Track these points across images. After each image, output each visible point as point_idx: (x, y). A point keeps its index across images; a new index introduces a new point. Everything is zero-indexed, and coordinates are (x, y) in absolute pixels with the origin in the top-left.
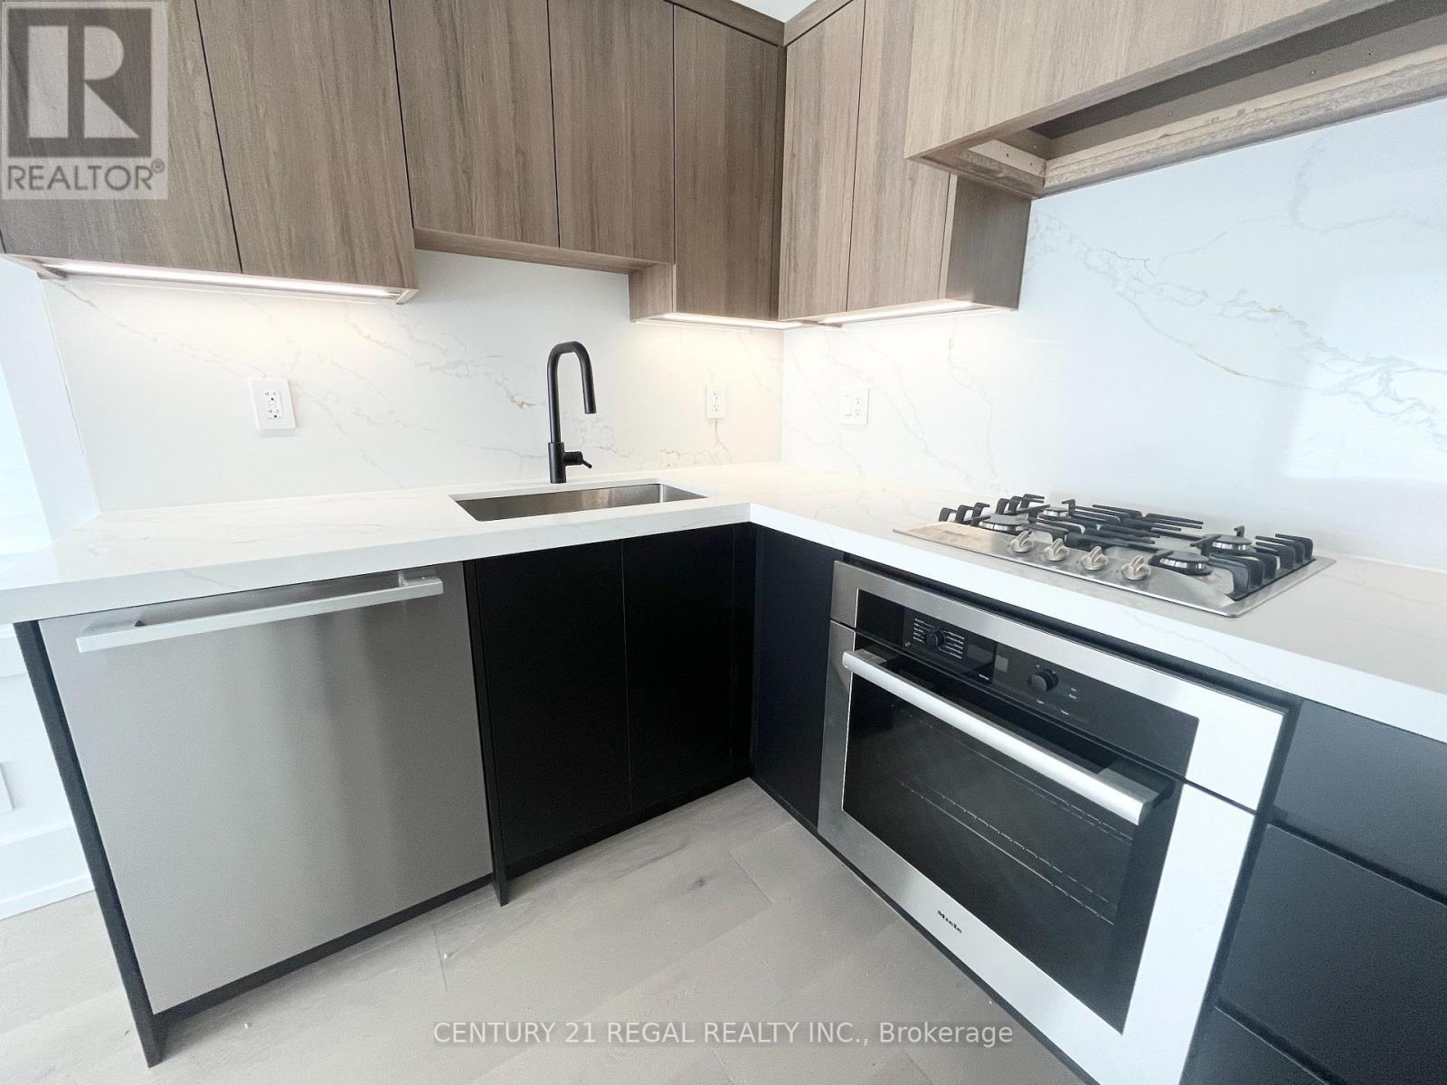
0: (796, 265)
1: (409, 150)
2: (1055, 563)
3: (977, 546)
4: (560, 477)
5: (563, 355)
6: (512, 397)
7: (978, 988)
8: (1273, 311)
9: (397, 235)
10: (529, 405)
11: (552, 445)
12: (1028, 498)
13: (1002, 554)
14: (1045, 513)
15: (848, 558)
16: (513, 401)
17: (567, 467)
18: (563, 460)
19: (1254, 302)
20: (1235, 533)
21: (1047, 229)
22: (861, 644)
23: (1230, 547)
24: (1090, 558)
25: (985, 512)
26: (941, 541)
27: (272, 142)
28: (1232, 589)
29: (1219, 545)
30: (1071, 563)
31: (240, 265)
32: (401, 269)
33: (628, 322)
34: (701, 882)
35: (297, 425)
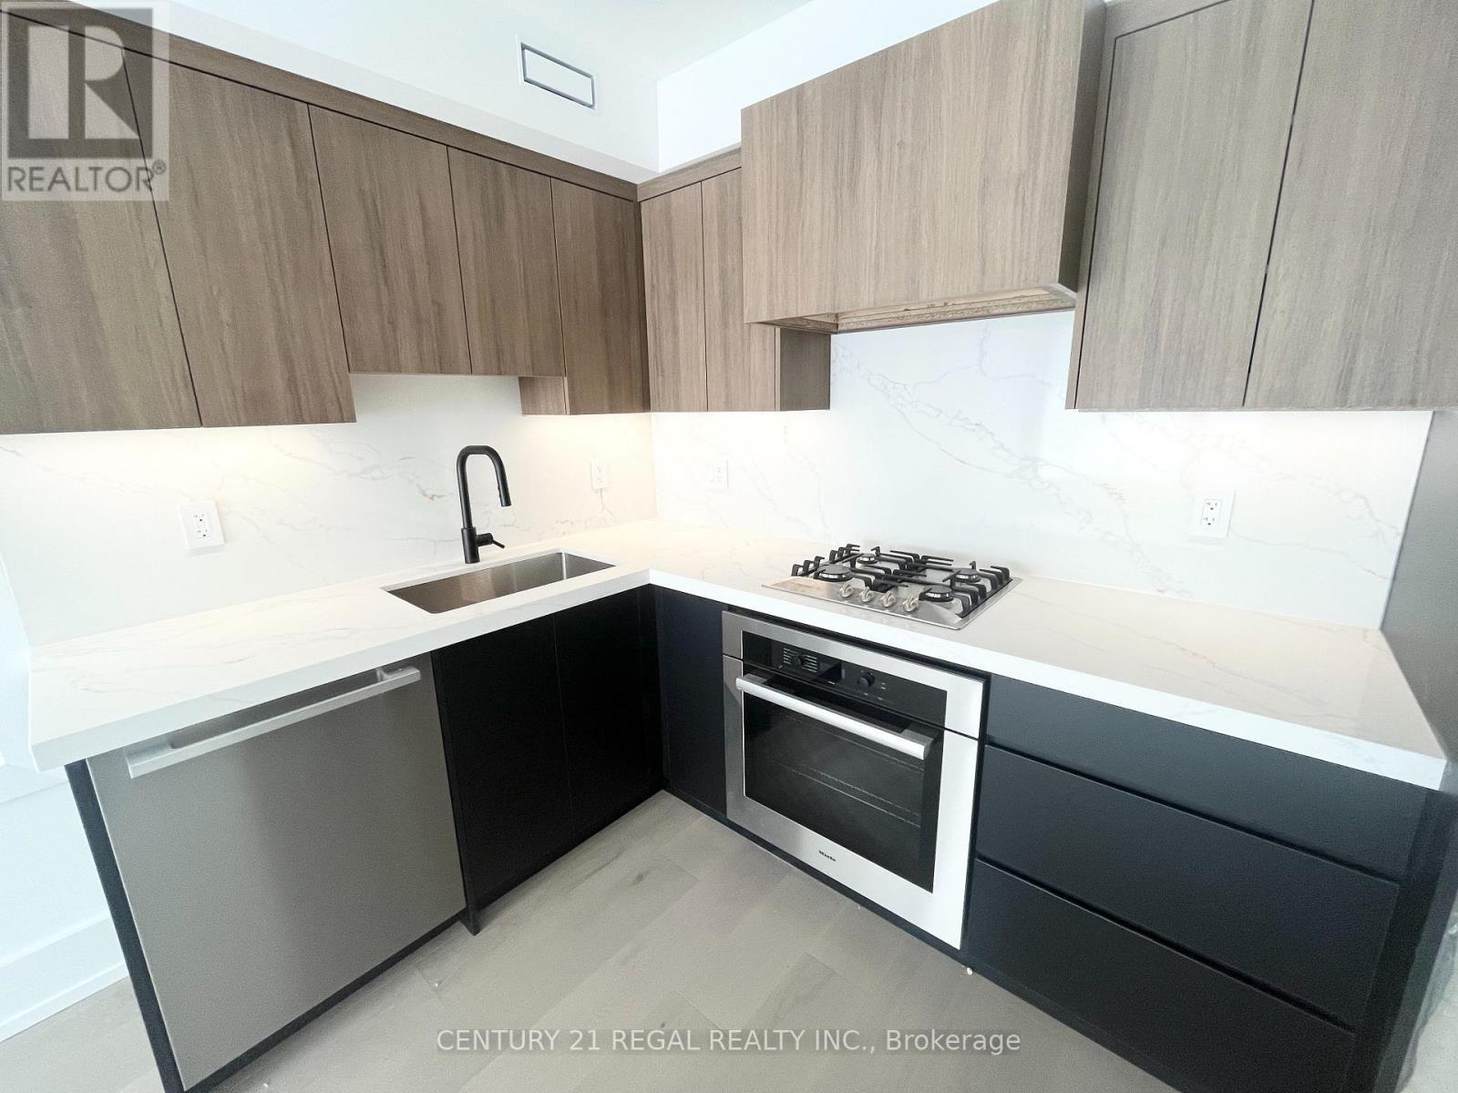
0: (663, 371)
1: (343, 312)
2: (866, 603)
3: (819, 594)
4: (473, 557)
5: (470, 456)
6: (424, 491)
7: (849, 902)
8: (977, 424)
9: (337, 380)
10: (439, 497)
11: (465, 531)
12: (850, 546)
13: (833, 599)
14: (861, 558)
15: (731, 608)
16: (425, 495)
17: (480, 548)
18: (475, 542)
19: (967, 419)
20: (971, 567)
21: (843, 356)
22: (747, 670)
23: (967, 577)
24: (885, 598)
25: (822, 561)
26: (795, 591)
27: (225, 315)
28: (962, 610)
29: (961, 577)
30: (875, 603)
31: (200, 419)
32: (340, 407)
33: (520, 416)
34: (640, 878)
35: (225, 541)
